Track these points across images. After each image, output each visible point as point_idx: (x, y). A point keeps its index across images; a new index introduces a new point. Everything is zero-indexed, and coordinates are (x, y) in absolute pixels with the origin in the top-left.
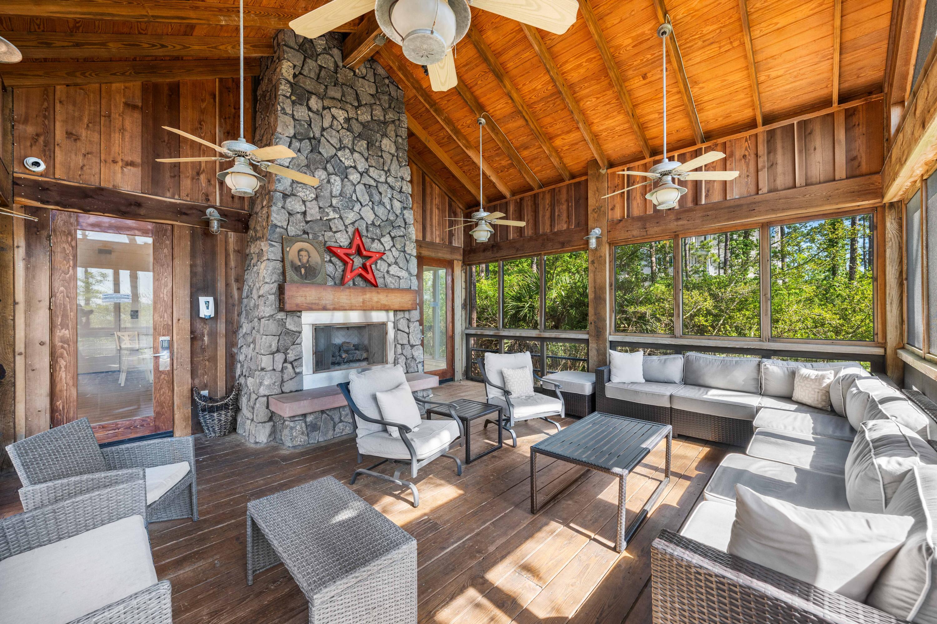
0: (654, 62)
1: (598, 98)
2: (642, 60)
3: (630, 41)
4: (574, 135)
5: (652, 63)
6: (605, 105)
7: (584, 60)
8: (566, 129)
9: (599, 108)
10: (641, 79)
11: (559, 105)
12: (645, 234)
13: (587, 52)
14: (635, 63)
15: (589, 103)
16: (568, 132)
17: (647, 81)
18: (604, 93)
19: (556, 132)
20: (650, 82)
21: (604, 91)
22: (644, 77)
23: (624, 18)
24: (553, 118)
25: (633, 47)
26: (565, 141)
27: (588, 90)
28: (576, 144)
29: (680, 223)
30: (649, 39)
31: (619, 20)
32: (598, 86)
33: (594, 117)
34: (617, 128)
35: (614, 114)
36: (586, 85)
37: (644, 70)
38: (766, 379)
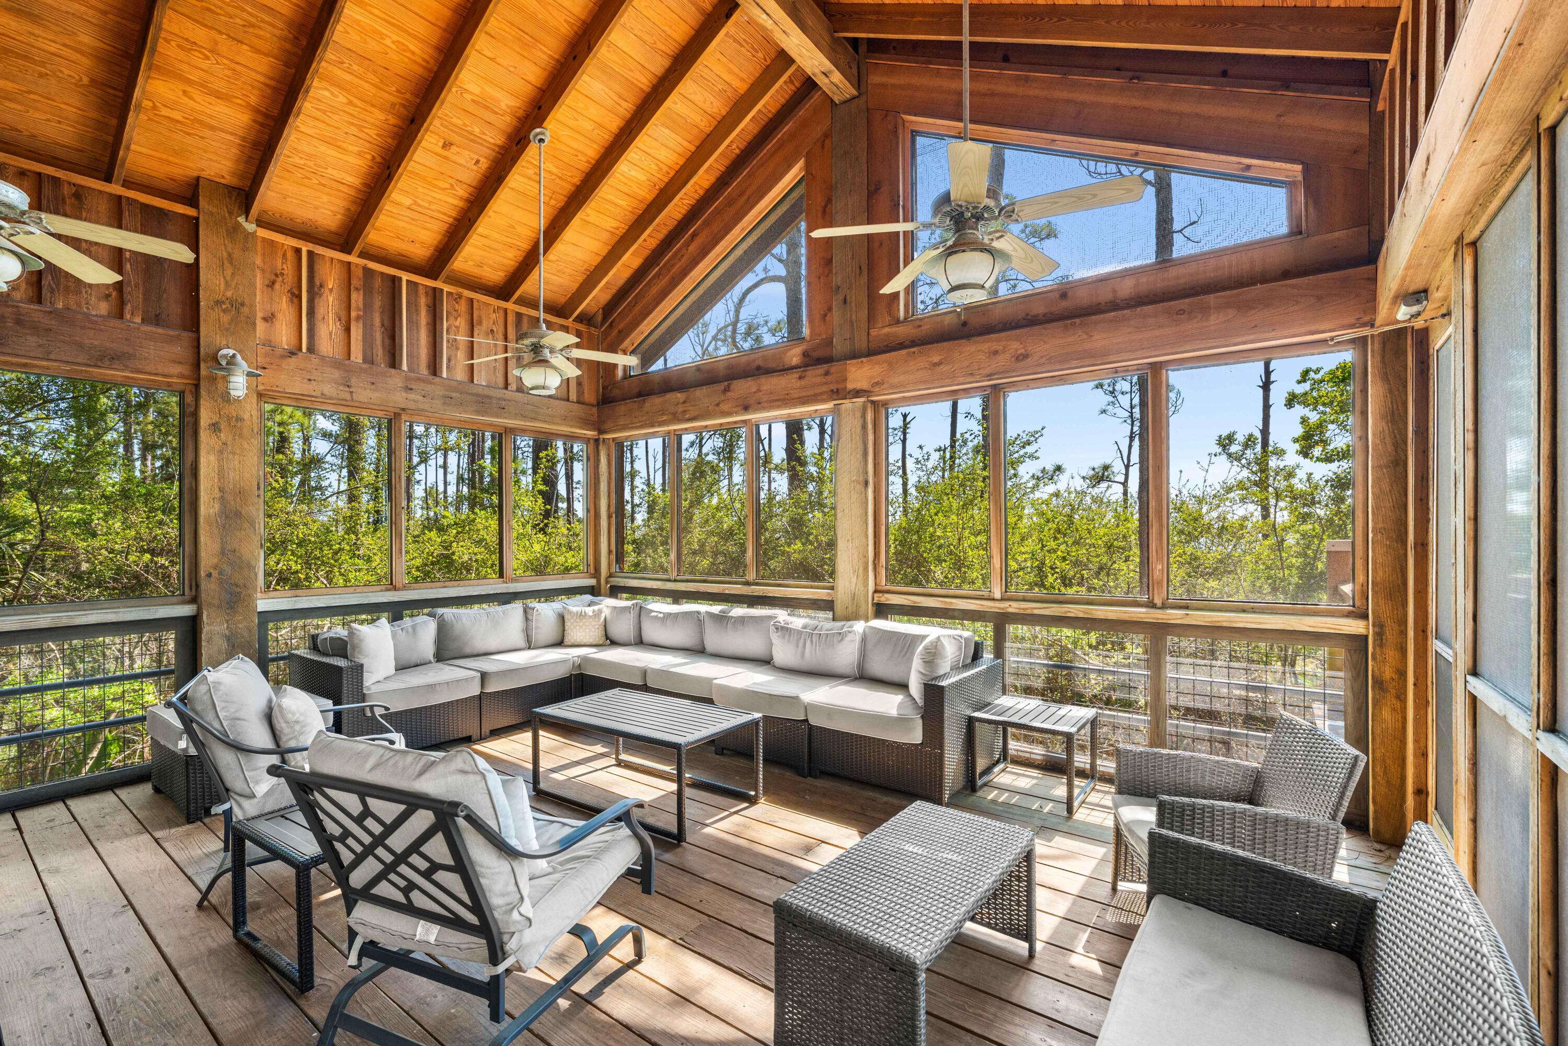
0: (475, 142)
1: (350, 103)
2: (465, 124)
3: (477, 90)
4: (227, 110)
5: (472, 140)
6: (352, 124)
7: (395, 38)
8: (220, 85)
9: (336, 117)
10: (441, 144)
11: (259, 37)
12: (348, 396)
13: (410, 35)
14: (455, 120)
15: (327, 94)
16: (218, 95)
17: (445, 153)
18: (369, 108)
19: (185, 67)
20: (446, 158)
21: (373, 105)
22: (447, 145)
23: (498, 60)
24: (216, 42)
25: (473, 101)
26: (185, 100)
27: (348, 77)
28: (213, 128)
29: (412, 396)
30: (496, 113)
31: (491, 55)
32: (373, 90)
33: (308, 120)
34: (330, 171)
35: (351, 148)
36: (355, 67)
37: (456, 138)
38: (537, 628)
